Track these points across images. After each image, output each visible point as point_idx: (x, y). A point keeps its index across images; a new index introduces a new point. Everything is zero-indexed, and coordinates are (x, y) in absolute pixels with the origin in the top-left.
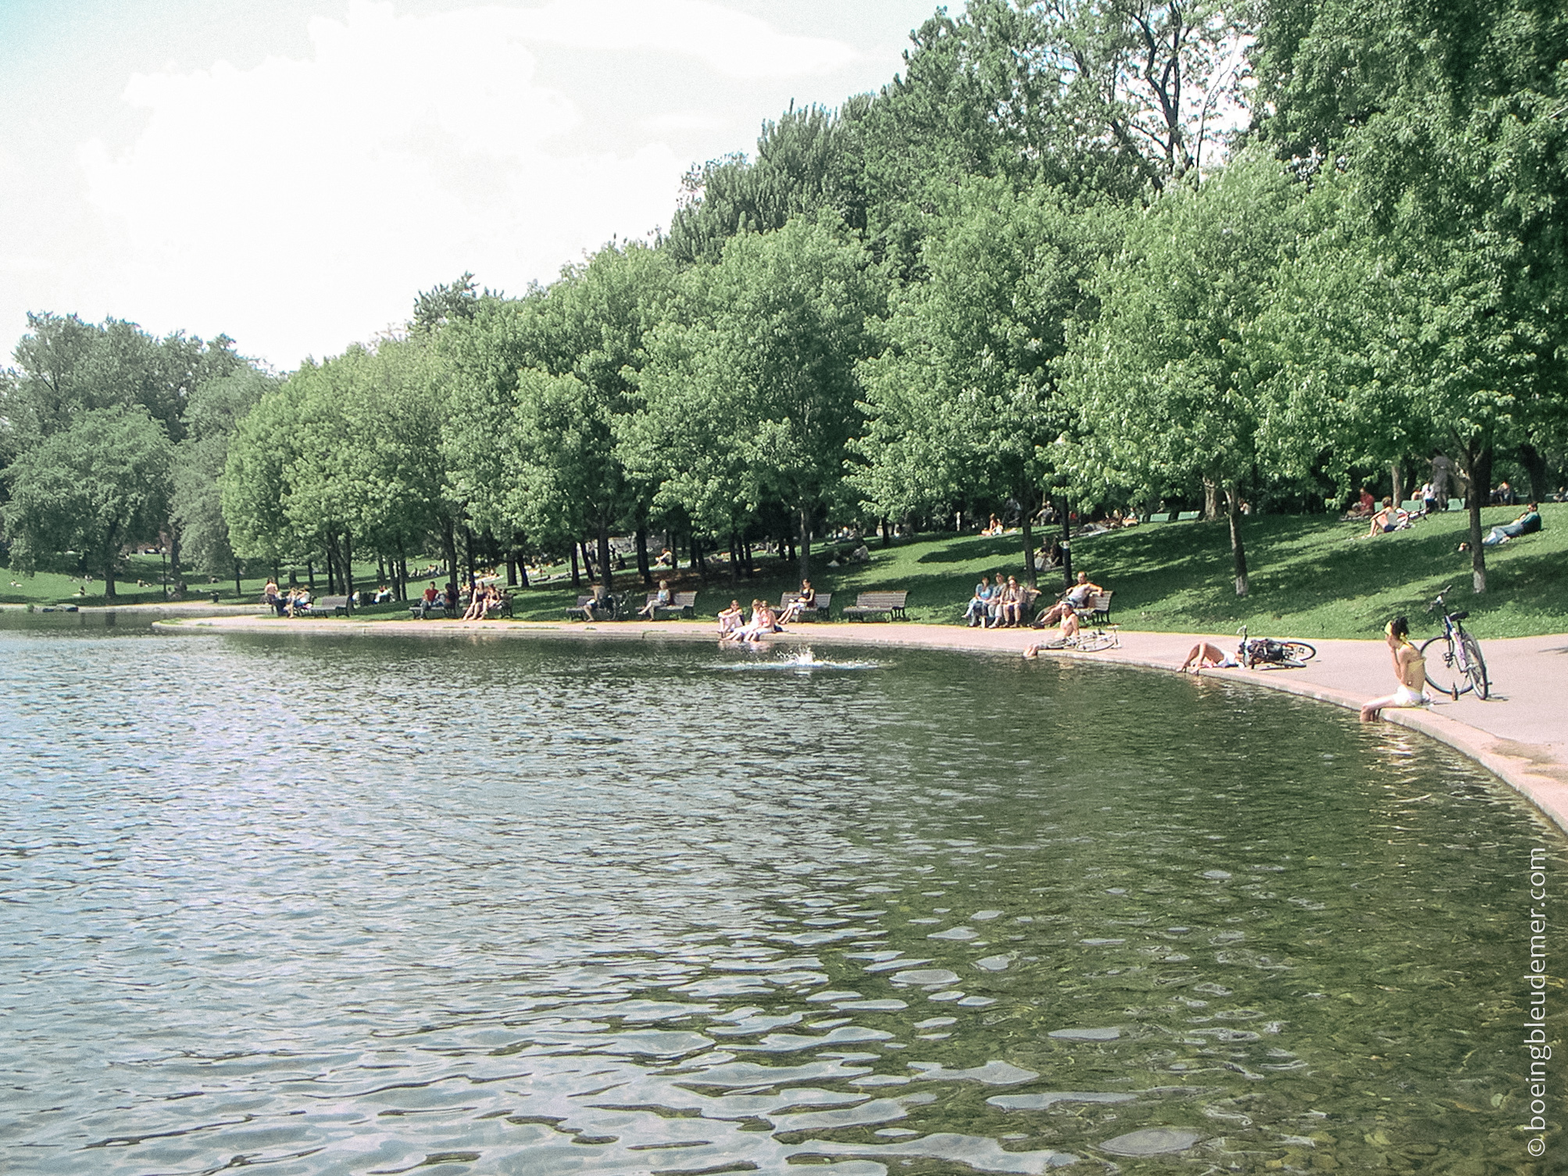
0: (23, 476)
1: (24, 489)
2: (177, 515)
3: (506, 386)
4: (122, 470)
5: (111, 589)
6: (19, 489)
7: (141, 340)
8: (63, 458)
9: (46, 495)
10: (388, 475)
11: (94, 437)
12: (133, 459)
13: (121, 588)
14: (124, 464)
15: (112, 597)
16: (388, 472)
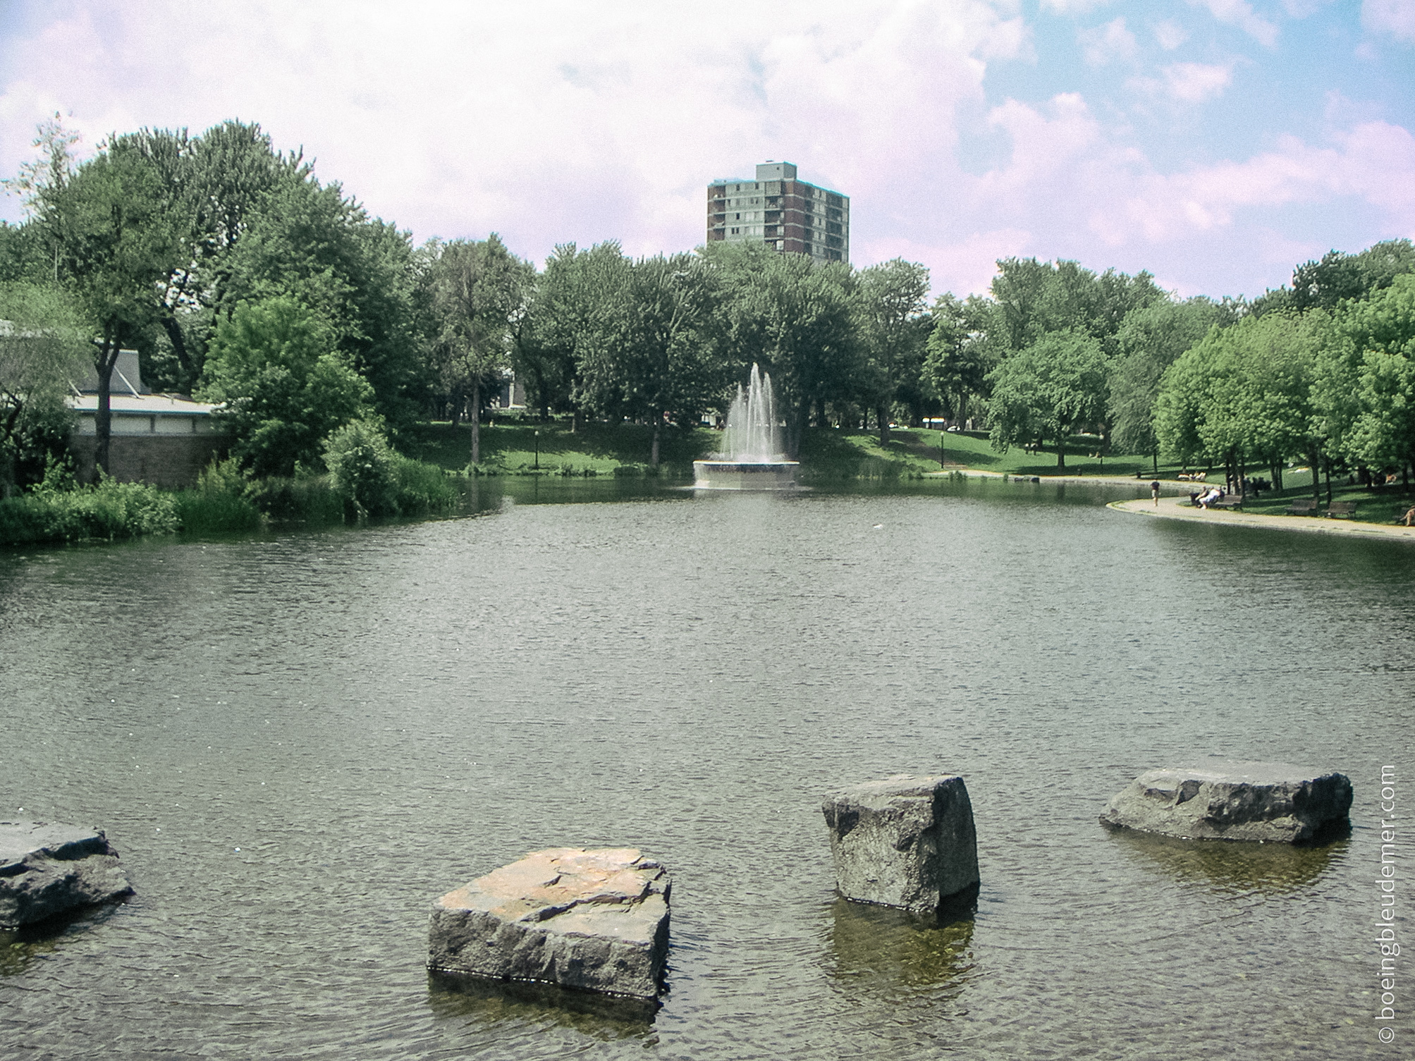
0: (1002, 381)
1: (1001, 391)
2: (1111, 412)
3: (1355, 361)
4: (1072, 377)
5: (1061, 460)
6: (998, 390)
7: (1086, 277)
8: (1030, 367)
9: (1018, 396)
10: (1272, 417)
11: (1053, 353)
12: (1080, 369)
13: (1070, 460)
14: (1073, 372)
15: (1062, 469)
16: (1273, 414)
